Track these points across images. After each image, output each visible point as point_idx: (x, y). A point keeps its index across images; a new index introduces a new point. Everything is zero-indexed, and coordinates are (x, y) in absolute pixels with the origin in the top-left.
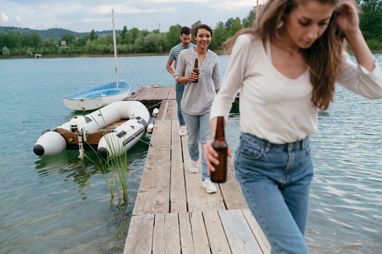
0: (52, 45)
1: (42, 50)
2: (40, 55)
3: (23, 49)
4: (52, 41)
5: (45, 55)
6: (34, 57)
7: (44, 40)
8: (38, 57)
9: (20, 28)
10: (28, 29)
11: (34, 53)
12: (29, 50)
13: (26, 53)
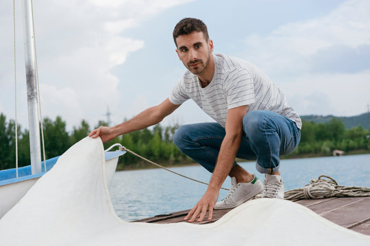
0: (360, 136)
1: (344, 144)
2: (340, 152)
3: (317, 145)
4: (360, 129)
5: (349, 151)
6: (332, 155)
7: (348, 129)
8: (338, 155)
9: (321, 117)
10: (331, 116)
11: (332, 149)
12: (326, 145)
13: (320, 150)
